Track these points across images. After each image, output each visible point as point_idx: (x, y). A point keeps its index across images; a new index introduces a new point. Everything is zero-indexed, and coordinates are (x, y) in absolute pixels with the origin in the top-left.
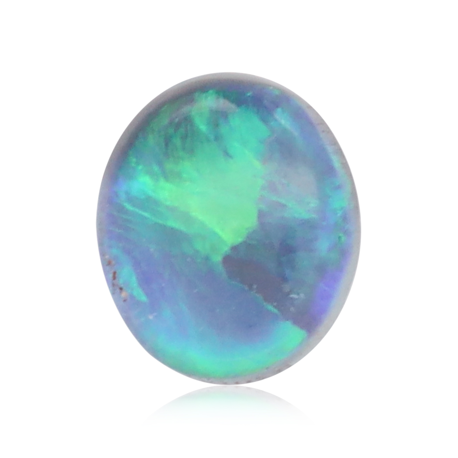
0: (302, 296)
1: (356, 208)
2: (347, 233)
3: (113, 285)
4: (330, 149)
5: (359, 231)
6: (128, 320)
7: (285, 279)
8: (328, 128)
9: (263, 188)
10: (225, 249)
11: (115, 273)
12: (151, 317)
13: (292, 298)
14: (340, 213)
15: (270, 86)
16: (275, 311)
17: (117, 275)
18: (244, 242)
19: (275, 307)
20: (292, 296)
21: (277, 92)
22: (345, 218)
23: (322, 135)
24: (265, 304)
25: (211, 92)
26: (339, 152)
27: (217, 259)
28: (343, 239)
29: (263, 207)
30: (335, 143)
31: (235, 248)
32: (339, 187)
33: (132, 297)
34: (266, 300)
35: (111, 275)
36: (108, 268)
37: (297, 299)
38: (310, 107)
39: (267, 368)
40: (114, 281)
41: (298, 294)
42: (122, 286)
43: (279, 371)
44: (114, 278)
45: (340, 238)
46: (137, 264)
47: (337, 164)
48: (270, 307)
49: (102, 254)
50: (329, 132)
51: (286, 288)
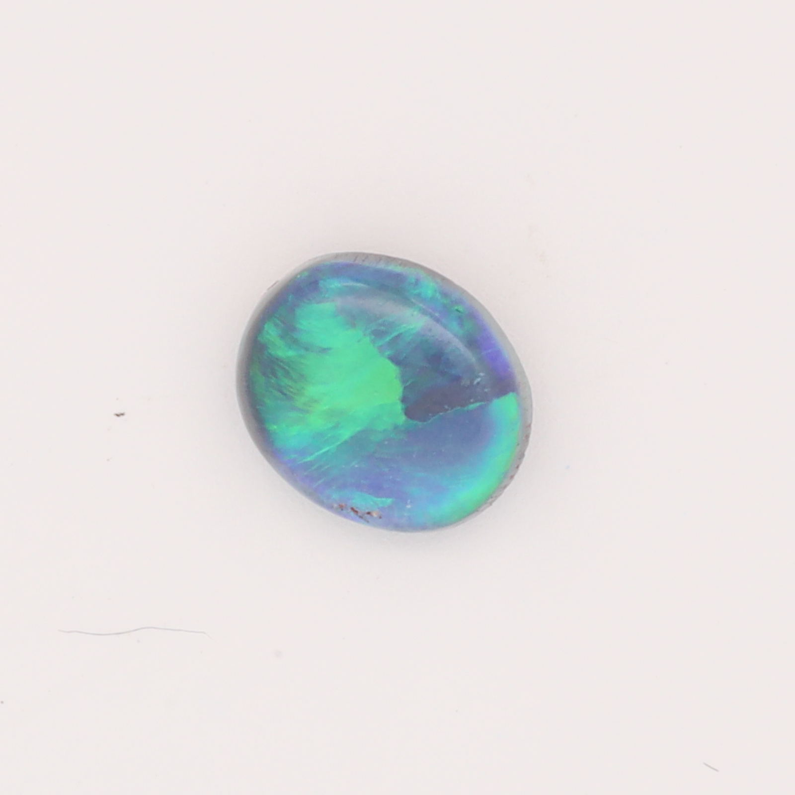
0: (482, 374)
1: (444, 279)
2: (459, 302)
3: (361, 517)
4: (381, 266)
5: (464, 291)
6: (398, 527)
7: (458, 378)
8: (364, 254)
9: (373, 342)
10: (399, 407)
11: (352, 509)
12: (409, 506)
13: (478, 383)
14: (438, 295)
15: (297, 275)
16: (478, 404)
17: (356, 509)
18: (405, 388)
19: (476, 402)
20: (475, 382)
21: (306, 274)
22: (445, 295)
23: (366, 264)
24: (466, 408)
25: (266, 326)
26: (389, 260)
27: (402, 419)
28: (461, 308)
29: (388, 353)
30: (379, 258)
31: (404, 400)
32: (417, 282)
33: (382, 509)
34: (463, 406)
35: (352, 514)
36: (344, 512)
37: (481, 381)
38: (337, 256)
39: (518, 445)
40: (359, 514)
41: (478, 377)
42: (367, 511)
43: (527, 437)
44: (356, 512)
45: (457, 310)
46: (359, 487)
47: (398, 269)
48: (472, 407)
49: (330, 507)
50: (367, 256)
51: (465, 382)
